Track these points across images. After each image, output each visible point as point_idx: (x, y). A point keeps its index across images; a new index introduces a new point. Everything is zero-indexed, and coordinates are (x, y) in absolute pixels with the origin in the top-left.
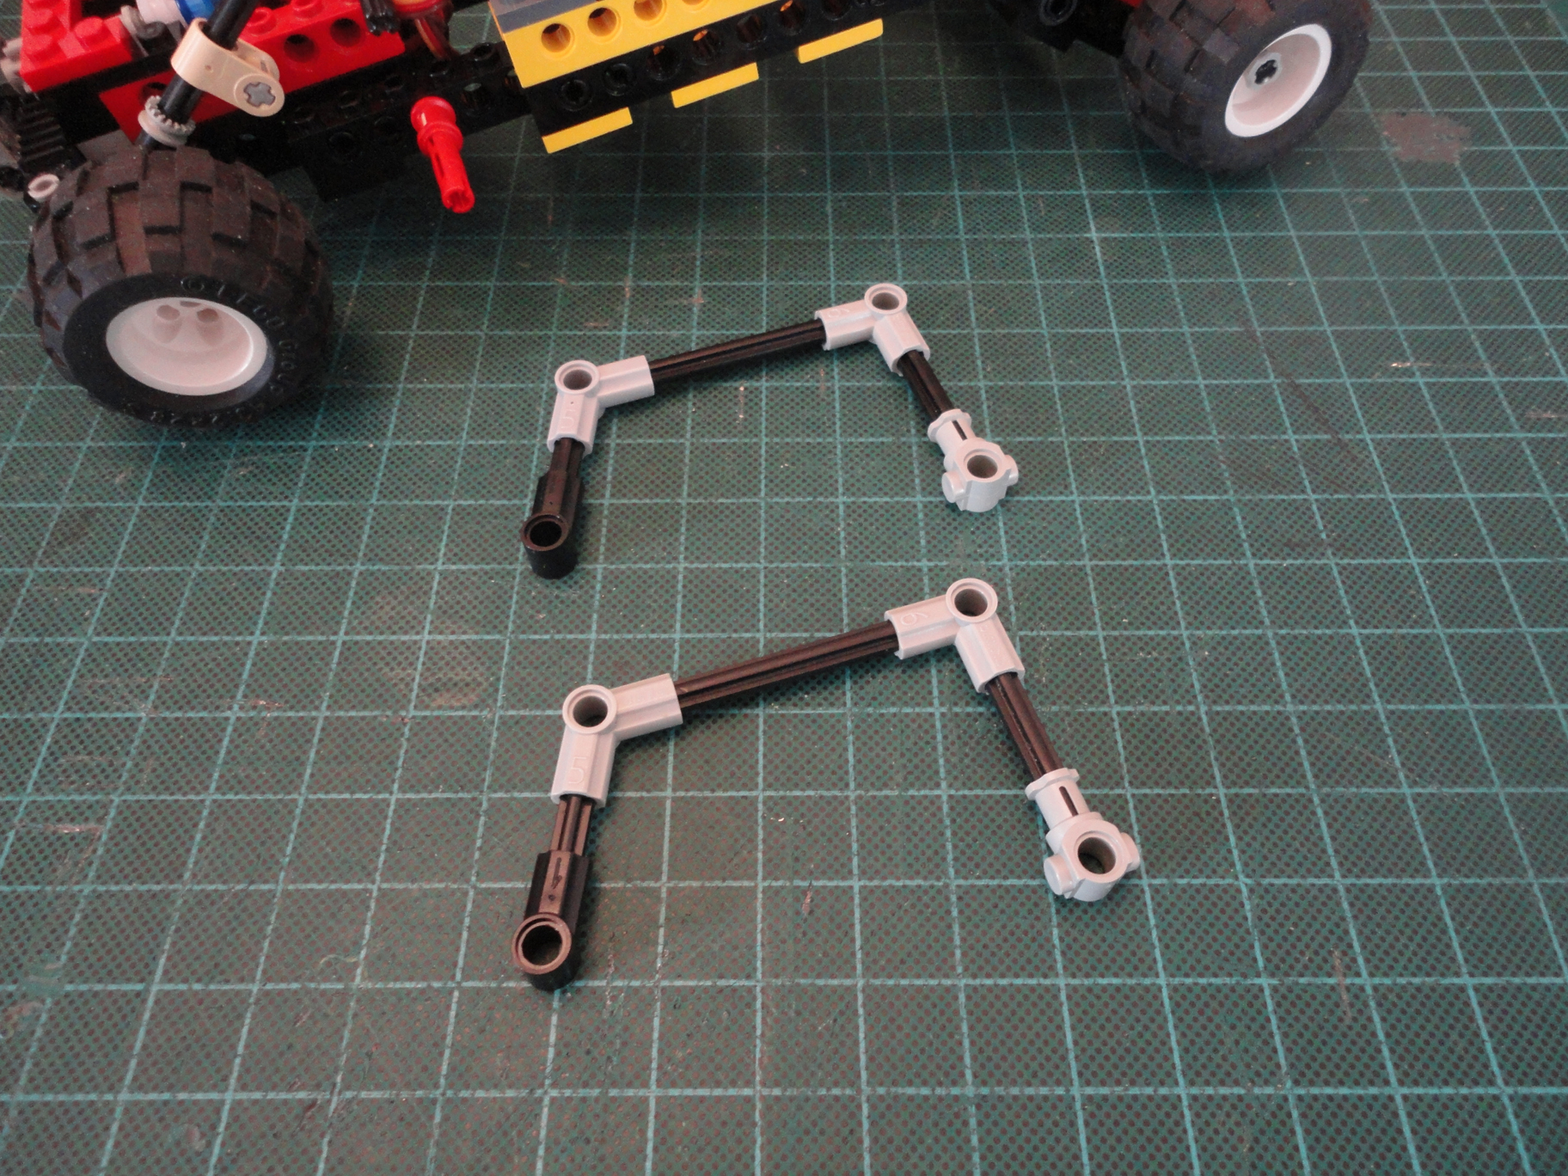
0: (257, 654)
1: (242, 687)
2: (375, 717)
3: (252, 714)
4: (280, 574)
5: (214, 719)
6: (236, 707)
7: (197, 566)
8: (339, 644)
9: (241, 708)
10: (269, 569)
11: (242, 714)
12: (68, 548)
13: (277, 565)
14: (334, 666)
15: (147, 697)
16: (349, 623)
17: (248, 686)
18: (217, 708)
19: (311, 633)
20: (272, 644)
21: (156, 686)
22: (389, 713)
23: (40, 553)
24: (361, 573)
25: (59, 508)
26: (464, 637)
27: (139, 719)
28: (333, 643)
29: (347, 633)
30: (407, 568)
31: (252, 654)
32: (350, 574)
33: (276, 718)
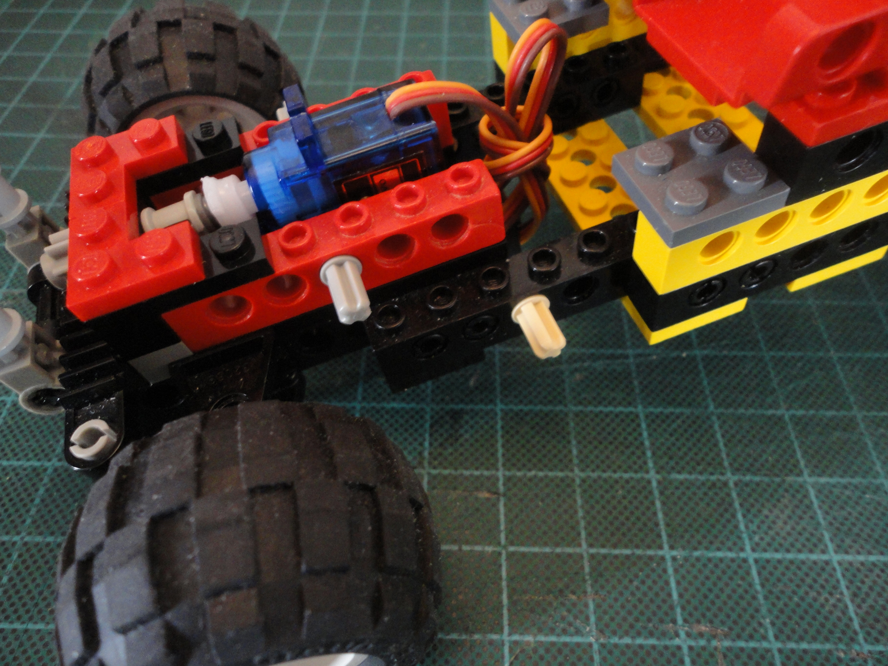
0: (676, 571)
1: (678, 610)
2: (830, 652)
3: (702, 642)
4: (659, 482)
5: (666, 648)
6: (682, 634)
7: (577, 471)
8: (751, 561)
9: (688, 635)
10: (647, 476)
11: (693, 643)
12: (450, 450)
13: (652, 473)
14: (758, 588)
15: (587, 618)
16: (751, 539)
17: (683, 608)
18: (664, 634)
19: (719, 549)
20: (686, 559)
21: (591, 606)
22: (841, 646)
23: (426, 454)
24: (736, 484)
25: (428, 409)
26: (872, 558)
27: (590, 645)
28: (745, 561)
29: (753, 550)
30: (777, 480)
31: (670, 571)
32: (725, 484)
33: (729, 649)
